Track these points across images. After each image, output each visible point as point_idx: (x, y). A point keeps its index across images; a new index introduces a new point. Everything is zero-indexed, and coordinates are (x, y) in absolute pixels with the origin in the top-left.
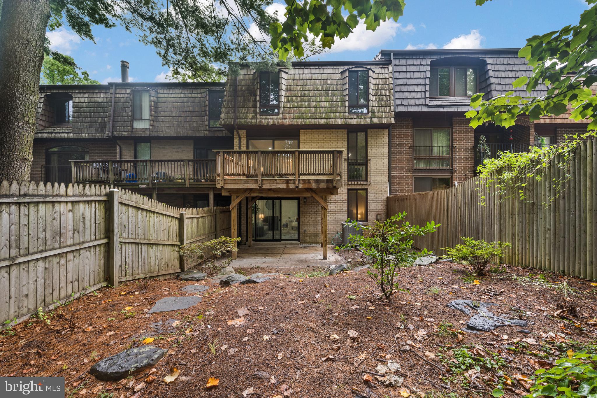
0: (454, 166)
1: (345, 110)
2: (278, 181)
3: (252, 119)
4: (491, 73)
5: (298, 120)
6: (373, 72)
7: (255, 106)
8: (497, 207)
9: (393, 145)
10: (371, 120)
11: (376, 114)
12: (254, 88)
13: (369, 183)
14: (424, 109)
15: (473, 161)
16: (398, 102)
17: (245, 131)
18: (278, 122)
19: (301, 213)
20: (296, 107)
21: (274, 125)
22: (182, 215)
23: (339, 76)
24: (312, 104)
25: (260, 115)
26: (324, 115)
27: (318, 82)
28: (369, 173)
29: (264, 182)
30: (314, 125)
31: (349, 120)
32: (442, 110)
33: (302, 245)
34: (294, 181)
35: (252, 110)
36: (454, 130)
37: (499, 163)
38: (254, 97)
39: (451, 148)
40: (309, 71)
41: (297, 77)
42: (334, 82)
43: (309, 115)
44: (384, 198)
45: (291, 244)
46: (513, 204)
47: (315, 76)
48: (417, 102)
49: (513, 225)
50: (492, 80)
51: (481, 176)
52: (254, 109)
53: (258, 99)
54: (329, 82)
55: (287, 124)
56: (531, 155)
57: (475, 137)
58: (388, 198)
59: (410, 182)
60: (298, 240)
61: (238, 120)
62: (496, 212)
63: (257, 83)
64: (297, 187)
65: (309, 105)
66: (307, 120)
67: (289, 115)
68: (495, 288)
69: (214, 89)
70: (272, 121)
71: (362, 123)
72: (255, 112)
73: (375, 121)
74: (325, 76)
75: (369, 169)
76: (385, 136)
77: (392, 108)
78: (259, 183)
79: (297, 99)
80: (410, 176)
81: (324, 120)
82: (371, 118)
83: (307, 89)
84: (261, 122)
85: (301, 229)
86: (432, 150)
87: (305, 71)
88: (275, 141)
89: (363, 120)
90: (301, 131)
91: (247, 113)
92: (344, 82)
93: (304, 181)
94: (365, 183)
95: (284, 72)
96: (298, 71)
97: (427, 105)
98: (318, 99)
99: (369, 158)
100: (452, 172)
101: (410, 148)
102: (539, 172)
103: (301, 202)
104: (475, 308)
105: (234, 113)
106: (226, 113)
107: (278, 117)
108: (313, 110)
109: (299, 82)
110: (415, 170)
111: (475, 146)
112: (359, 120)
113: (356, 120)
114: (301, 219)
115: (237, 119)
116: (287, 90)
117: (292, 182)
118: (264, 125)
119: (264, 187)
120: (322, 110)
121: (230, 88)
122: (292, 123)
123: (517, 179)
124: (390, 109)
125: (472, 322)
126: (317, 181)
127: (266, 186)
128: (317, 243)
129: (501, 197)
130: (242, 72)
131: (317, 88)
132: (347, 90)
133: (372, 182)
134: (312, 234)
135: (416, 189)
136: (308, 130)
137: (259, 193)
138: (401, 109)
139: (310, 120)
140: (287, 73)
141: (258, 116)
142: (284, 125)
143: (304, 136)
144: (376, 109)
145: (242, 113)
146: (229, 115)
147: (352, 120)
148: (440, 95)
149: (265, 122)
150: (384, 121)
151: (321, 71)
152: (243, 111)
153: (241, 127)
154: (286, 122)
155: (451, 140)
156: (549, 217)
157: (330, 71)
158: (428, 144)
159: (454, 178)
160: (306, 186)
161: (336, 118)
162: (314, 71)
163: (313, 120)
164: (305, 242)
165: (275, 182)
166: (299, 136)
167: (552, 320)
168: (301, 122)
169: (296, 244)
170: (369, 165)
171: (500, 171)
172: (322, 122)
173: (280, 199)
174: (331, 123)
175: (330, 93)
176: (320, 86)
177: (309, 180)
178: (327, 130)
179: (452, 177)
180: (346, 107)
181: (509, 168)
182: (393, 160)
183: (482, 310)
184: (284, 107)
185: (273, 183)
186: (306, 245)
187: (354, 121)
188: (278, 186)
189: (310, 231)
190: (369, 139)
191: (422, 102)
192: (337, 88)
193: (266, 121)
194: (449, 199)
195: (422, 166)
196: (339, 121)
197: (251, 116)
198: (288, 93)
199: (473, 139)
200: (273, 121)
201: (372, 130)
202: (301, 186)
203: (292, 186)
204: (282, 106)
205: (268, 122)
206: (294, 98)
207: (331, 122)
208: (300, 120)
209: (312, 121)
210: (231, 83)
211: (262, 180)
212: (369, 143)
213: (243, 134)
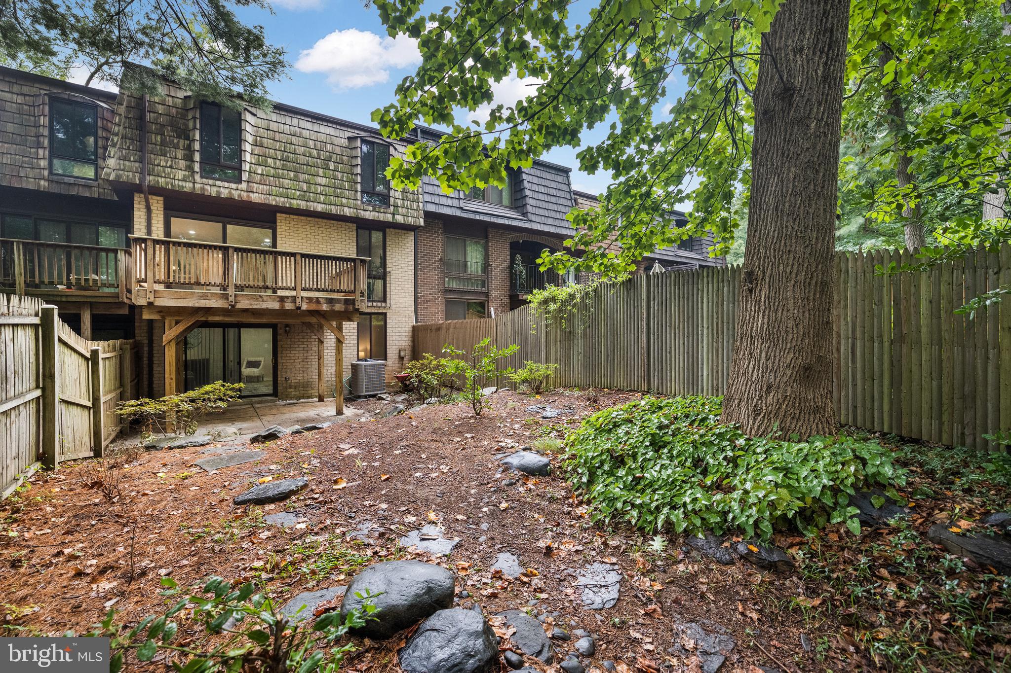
0: (490, 288)
1: (355, 195)
2: (265, 298)
3: (184, 180)
4: (526, 185)
5: (278, 199)
6: (396, 149)
7: (189, 158)
8: (543, 335)
9: (420, 255)
10: (393, 217)
11: (400, 209)
12: (187, 126)
13: (388, 305)
14: (458, 213)
15: (508, 284)
16: (428, 198)
17: (162, 198)
18: (240, 196)
19: (279, 349)
20: (273, 177)
21: (230, 199)
22: (95, 353)
23: (345, 142)
24: (302, 177)
25: (202, 177)
26: (322, 198)
27: (311, 144)
28: (388, 290)
29: (239, 299)
30: (306, 210)
31: (362, 212)
32: (478, 217)
33: (282, 403)
34: (294, 299)
35: (182, 164)
36: (490, 244)
37: (546, 294)
38: (187, 142)
39: (486, 267)
40: (295, 121)
41: (273, 126)
42: (338, 150)
43: (298, 193)
44: (409, 328)
45: (260, 402)
46: (556, 332)
47: (305, 133)
48: (450, 202)
49: (557, 352)
50: (528, 193)
51: (531, 305)
52: (188, 163)
53: (197, 146)
54: (329, 147)
55: (258, 201)
56: (569, 290)
57: (511, 255)
58: (414, 327)
59: (441, 306)
60: (275, 393)
61: (151, 178)
62: (543, 340)
63: (194, 118)
64: (299, 308)
65: (297, 177)
66: (295, 201)
67: (261, 187)
68: (551, 399)
69: (66, 97)
70: (227, 191)
71: (381, 219)
72: (190, 168)
73: (399, 219)
74: (322, 137)
75: (388, 285)
76: (409, 241)
77: (421, 205)
78: (230, 299)
79: (275, 164)
80: (440, 298)
81: (323, 206)
82: (393, 214)
83: (293, 151)
84: (203, 189)
85: (279, 376)
86: (466, 265)
87: (288, 120)
88: (228, 226)
89: (382, 215)
90: (278, 215)
91: (171, 167)
92: (354, 153)
93: (310, 299)
94: (384, 305)
95: (249, 111)
96: (274, 117)
97: (461, 208)
98: (313, 170)
99: (388, 270)
100: (487, 295)
101: (441, 260)
102: (574, 306)
103: (280, 331)
104: (544, 408)
105: (141, 161)
106: (119, 159)
107: (240, 187)
108: (305, 187)
109: (278, 136)
110: (447, 291)
111: (511, 267)
112: (377, 214)
113: (373, 213)
114: (279, 359)
115: (149, 175)
116: (255, 144)
117: (290, 300)
118: (210, 196)
119: (239, 306)
120: (319, 189)
121: (128, 112)
122: (267, 202)
123: (560, 310)
124: (418, 206)
125: (545, 414)
126: (330, 301)
127: (243, 304)
128: (308, 397)
129: (547, 326)
130: (162, 90)
131: (310, 154)
132: (359, 167)
133: (392, 304)
134: (299, 382)
135: (448, 316)
136: (291, 216)
137: (224, 315)
138: (431, 208)
139: (299, 202)
140: (255, 115)
141: (197, 177)
142: (251, 202)
143: (283, 224)
144: (400, 203)
145: (159, 165)
146: (127, 163)
147: (367, 213)
148: (475, 197)
149: (212, 191)
150: (411, 221)
151: (316, 127)
152: (163, 164)
153: (156, 191)
154: (256, 198)
155: (487, 258)
156: (581, 342)
157: (331, 131)
158: (461, 258)
159: (490, 303)
160: (313, 307)
161: (342, 205)
162: (303, 124)
163: (304, 202)
164: (287, 397)
165: (260, 299)
166: (275, 222)
167: (586, 407)
168: (284, 202)
169: (271, 401)
170: (388, 279)
171: (546, 302)
172: (320, 208)
173: (240, 326)
174: (334, 212)
175: (332, 165)
176: (315, 152)
177: (317, 298)
178: (325, 221)
179: (488, 301)
180: (357, 191)
181: (554, 299)
182: (420, 274)
183: (548, 409)
184: (250, 172)
185: (257, 300)
186: (289, 402)
187: (370, 215)
188: (264, 306)
189: (297, 377)
190: (388, 243)
191: (455, 203)
192: (342, 160)
193: (215, 189)
194: (499, 328)
195: (454, 285)
196: (347, 212)
197: (180, 174)
198: (257, 150)
199: (509, 257)
200: (230, 192)
201: (392, 230)
202: (304, 307)
203: (289, 306)
204: (248, 169)
205: (219, 193)
206: (269, 160)
207: (334, 210)
208: (282, 199)
209: (303, 205)
210: (129, 102)
211: (236, 295)
212: (388, 249)
213: (157, 205)
